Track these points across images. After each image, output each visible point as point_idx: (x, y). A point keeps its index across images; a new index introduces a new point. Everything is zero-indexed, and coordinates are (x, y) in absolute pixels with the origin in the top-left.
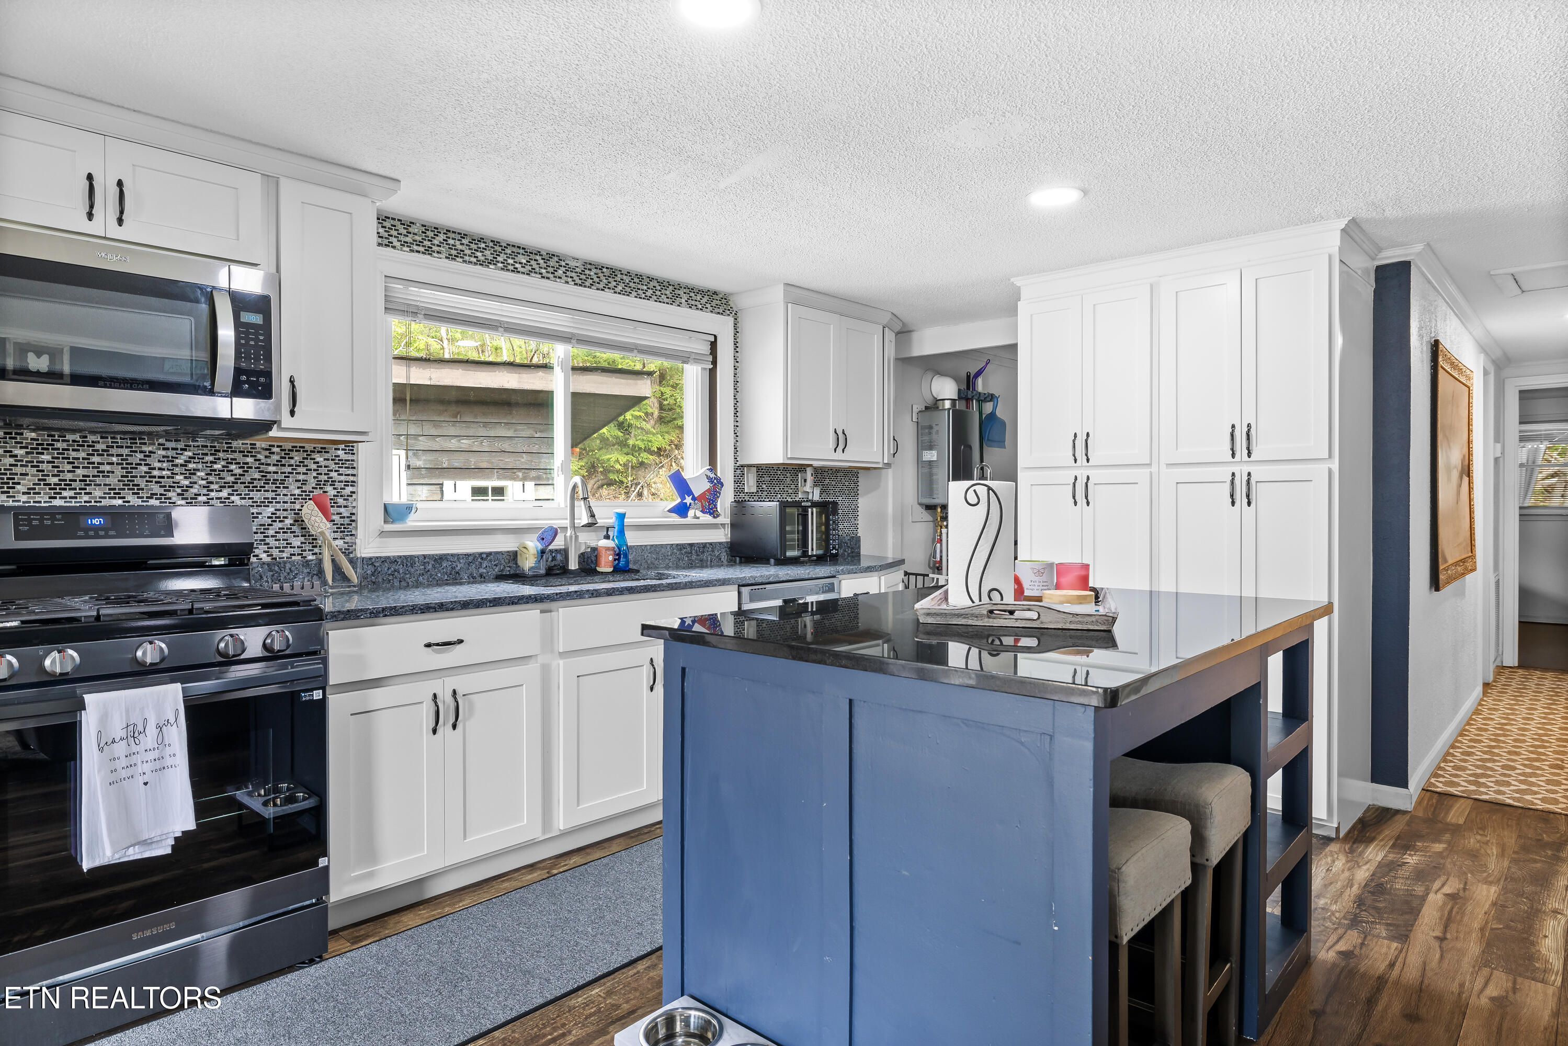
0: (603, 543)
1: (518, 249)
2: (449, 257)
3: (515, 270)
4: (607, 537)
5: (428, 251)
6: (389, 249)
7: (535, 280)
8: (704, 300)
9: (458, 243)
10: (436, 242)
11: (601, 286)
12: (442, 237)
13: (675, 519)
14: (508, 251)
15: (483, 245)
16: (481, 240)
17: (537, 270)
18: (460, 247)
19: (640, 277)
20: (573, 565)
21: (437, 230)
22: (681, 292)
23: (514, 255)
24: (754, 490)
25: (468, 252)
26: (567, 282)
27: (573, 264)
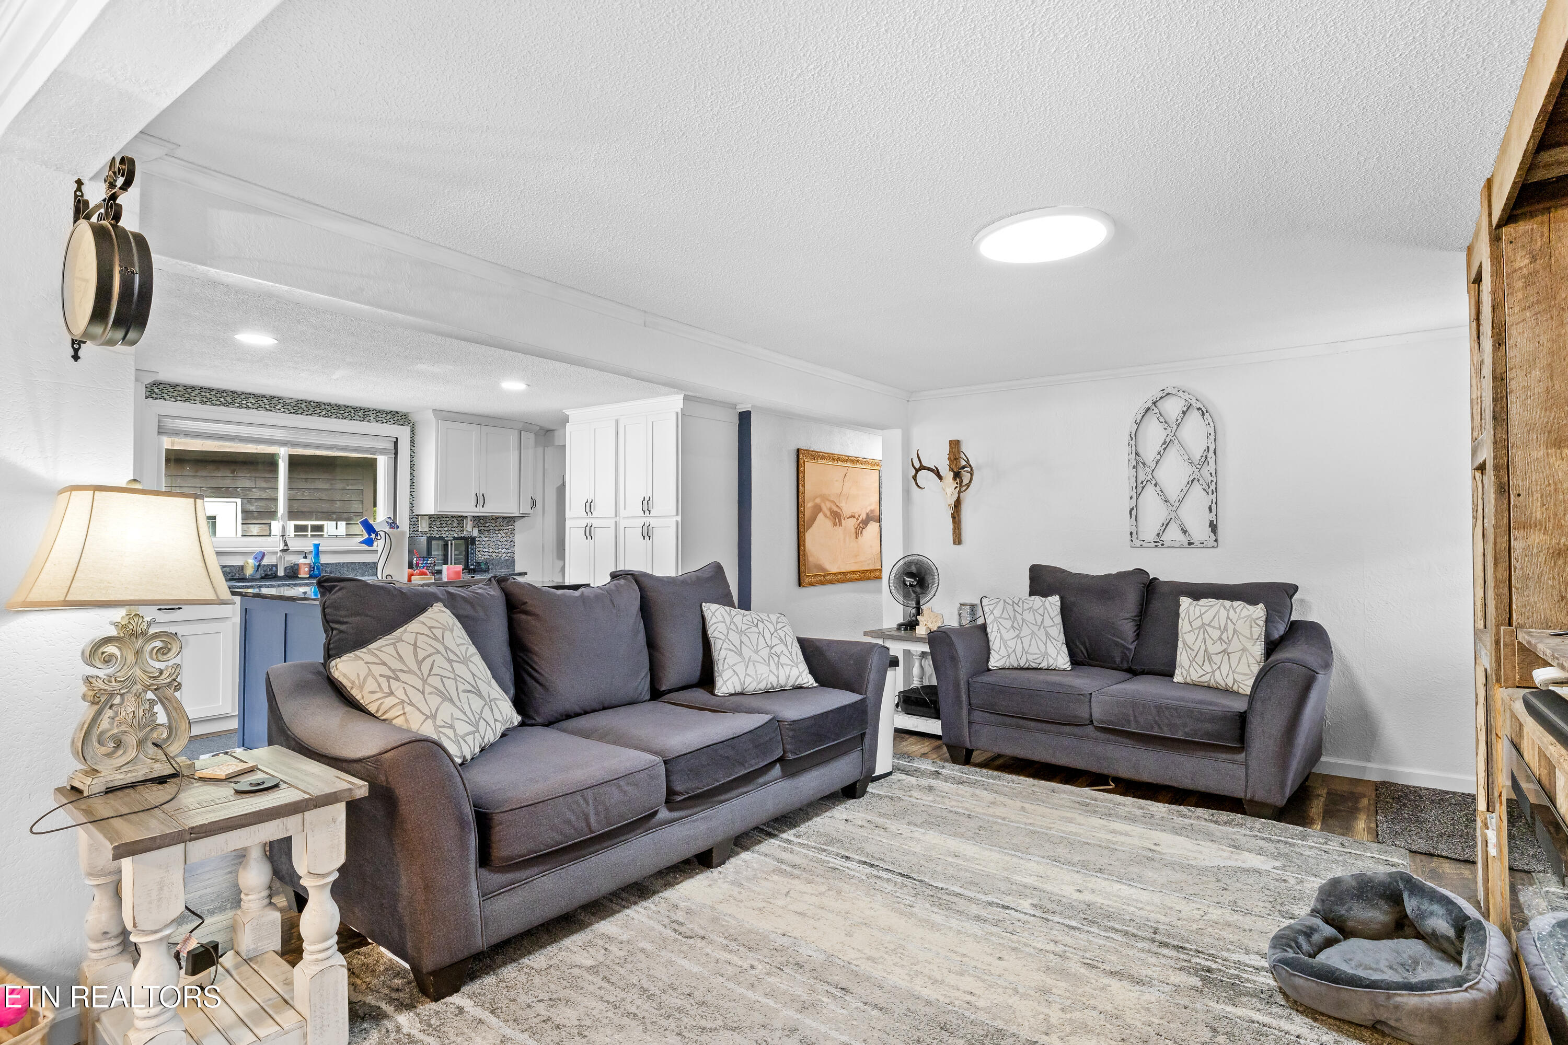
0: (302, 561)
1: (248, 396)
2: (202, 403)
3: (247, 407)
4: (305, 557)
5: (188, 400)
6: (162, 400)
7: (261, 413)
8: (388, 418)
9: (208, 394)
10: (193, 394)
11: (310, 412)
12: (197, 392)
13: (365, 547)
14: (242, 397)
15: (225, 395)
16: (224, 391)
17: (263, 406)
18: (209, 396)
19: (339, 406)
20: (281, 573)
21: (194, 388)
22: (370, 413)
23: (246, 399)
24: (427, 529)
25: (215, 399)
26: (284, 412)
27: (288, 401)
